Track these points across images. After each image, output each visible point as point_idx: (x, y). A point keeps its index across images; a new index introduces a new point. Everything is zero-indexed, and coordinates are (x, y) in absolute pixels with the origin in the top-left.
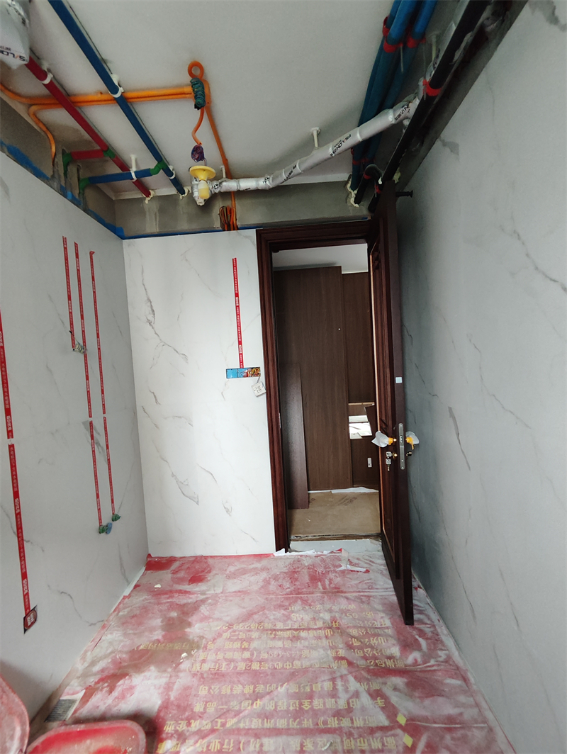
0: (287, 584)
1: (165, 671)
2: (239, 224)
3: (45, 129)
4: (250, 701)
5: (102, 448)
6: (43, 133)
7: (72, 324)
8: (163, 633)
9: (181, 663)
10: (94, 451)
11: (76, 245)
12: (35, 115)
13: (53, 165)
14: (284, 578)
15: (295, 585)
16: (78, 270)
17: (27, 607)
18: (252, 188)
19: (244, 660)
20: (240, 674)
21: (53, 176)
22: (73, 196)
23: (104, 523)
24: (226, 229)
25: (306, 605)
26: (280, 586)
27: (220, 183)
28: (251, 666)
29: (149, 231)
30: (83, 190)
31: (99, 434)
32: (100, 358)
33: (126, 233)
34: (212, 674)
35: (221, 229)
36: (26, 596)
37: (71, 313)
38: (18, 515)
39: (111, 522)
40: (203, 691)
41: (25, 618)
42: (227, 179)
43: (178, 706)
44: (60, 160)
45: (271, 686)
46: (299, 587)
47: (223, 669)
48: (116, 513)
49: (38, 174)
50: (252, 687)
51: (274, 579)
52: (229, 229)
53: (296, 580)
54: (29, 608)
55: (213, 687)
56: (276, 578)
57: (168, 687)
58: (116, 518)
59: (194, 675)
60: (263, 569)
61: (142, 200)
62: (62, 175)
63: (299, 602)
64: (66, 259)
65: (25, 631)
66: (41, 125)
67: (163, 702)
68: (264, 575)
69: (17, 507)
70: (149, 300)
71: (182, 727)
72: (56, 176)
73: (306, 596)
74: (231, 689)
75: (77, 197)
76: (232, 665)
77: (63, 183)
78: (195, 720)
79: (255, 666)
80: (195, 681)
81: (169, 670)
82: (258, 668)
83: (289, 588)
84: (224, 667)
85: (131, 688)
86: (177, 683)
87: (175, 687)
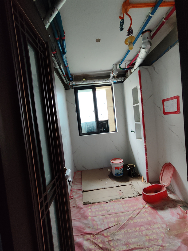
1: (169, 223)
9: (167, 226)
19: (143, 231)
20: (141, 225)
28: (140, 229)
34: (151, 224)
59: (157, 223)
76: (146, 228)
82: (136, 228)
84: (149, 227)
85: (173, 216)
86: (160, 219)
87: (159, 218)
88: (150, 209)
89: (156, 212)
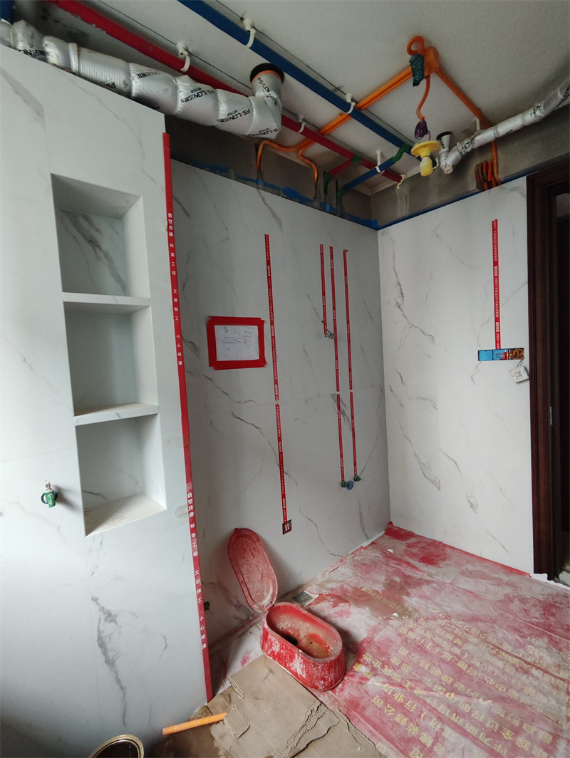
0: (536, 614)
1: (377, 617)
2: (500, 177)
3: (309, 162)
4: (445, 690)
5: (347, 418)
6: (308, 167)
7: (325, 315)
8: (384, 589)
9: (391, 619)
10: (339, 419)
11: (331, 248)
12: (302, 155)
13: (316, 188)
14: (534, 606)
15: (547, 619)
16: (332, 270)
17: (285, 517)
18: (514, 129)
19: (452, 653)
20: (443, 661)
21: (315, 198)
22: (331, 208)
23: (347, 480)
24: (486, 187)
25: (555, 647)
26: (525, 611)
27: (472, 139)
28: (457, 662)
29: (399, 215)
30: (340, 198)
31: (345, 406)
32: (349, 342)
33: (380, 224)
34: (416, 644)
35: (478, 190)
36: (284, 510)
37: (324, 306)
38: (281, 454)
39: (353, 480)
40: (403, 652)
41: (283, 524)
42: (481, 131)
43: (379, 649)
44: (321, 182)
45: (473, 692)
46: (553, 624)
47: (427, 647)
48: (358, 474)
49: (303, 201)
50: (451, 680)
51: (519, 600)
52: (490, 187)
53: (553, 615)
54: (286, 519)
55: (413, 654)
56: (523, 600)
57: (375, 630)
58: (357, 479)
59: (399, 635)
60: (508, 584)
61: (394, 187)
62: (322, 192)
63: (546, 639)
64: (322, 262)
65: (284, 533)
66: (307, 161)
67: (368, 637)
68: (508, 590)
69: (280, 447)
70: (399, 284)
71: (377, 664)
72: (318, 196)
73: (558, 637)
74: (430, 668)
75: (335, 207)
76: (438, 650)
77: (323, 200)
78: (389, 668)
79: (462, 665)
80: (399, 640)
81: (380, 618)
82: (464, 669)
83: (536, 618)
84: (429, 646)
85: (348, 613)
86: (383, 631)
87: (381, 633)
88: (367, 657)
89: (363, 642)
